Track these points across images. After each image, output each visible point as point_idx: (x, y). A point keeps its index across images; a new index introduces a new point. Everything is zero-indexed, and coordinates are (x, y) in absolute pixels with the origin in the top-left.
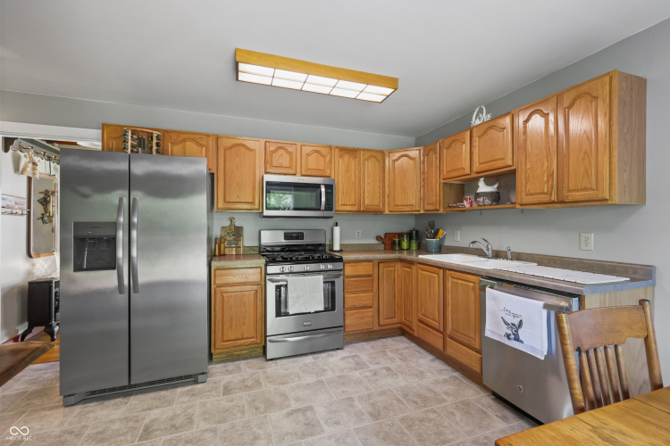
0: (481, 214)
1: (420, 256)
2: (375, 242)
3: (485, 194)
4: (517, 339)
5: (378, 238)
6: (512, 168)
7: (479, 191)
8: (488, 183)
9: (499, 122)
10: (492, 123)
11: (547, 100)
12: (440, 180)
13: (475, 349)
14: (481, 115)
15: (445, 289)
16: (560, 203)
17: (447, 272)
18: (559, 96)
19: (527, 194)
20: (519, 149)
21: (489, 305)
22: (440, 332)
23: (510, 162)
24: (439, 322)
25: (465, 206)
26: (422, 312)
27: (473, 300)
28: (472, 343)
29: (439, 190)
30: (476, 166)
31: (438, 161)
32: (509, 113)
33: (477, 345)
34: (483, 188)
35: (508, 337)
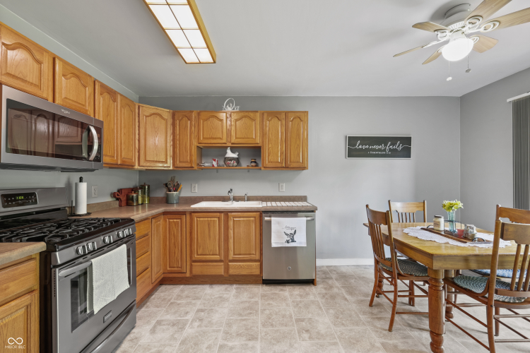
0: (217, 172)
1: (193, 206)
2: (109, 199)
3: (231, 159)
4: (293, 241)
5: (113, 195)
6: (259, 145)
7: (227, 156)
8: (233, 151)
9: (252, 115)
10: (247, 114)
11: (280, 113)
12: (195, 143)
13: (255, 261)
14: (231, 105)
15: (227, 228)
16: (287, 167)
17: (229, 214)
18: (286, 113)
19: (269, 162)
20: (263, 135)
21: (274, 227)
22: (221, 261)
23: (258, 141)
24: (219, 255)
25: (213, 166)
26: (199, 253)
27: (253, 228)
28: (253, 257)
29: (194, 151)
30: (234, 140)
31: (193, 128)
32: (257, 112)
33: (257, 257)
34: (230, 154)
35: (288, 242)
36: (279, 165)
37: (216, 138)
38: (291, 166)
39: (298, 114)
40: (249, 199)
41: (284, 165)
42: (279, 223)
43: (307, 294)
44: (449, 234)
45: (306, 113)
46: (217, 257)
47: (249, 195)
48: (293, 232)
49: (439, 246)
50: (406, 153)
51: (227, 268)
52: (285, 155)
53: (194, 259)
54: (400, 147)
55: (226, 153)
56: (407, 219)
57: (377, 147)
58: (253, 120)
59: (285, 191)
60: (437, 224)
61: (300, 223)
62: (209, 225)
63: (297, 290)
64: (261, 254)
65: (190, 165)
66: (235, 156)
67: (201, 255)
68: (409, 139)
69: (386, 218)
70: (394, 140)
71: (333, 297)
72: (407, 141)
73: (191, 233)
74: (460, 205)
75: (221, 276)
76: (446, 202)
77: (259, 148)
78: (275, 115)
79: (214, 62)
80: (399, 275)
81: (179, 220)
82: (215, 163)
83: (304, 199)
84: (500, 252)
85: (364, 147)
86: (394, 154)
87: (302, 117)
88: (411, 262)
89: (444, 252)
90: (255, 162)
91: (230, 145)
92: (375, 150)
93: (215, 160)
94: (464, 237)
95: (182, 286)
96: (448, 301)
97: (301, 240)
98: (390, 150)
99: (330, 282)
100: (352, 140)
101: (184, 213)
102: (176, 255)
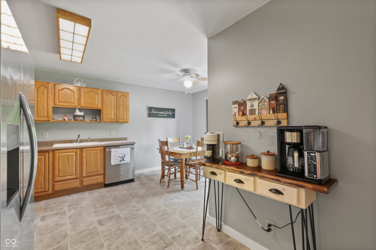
1: (54, 146)
4: (123, 160)
7: (76, 114)
8: (80, 111)
9: (95, 90)
10: (92, 90)
11: (114, 91)
12: (51, 104)
13: (100, 175)
14: (80, 82)
15: (82, 158)
16: (117, 122)
17: (83, 149)
18: (117, 92)
19: (106, 119)
20: (103, 103)
21: (113, 154)
22: (77, 178)
23: (100, 106)
24: (76, 175)
25: (65, 120)
26: (60, 176)
27: (100, 156)
28: (99, 173)
29: (51, 110)
30: (82, 104)
31: (50, 94)
32: (98, 89)
33: (102, 172)
34: (78, 113)
35: (121, 161)
36: (113, 121)
37: (69, 102)
38: (120, 121)
39: (124, 94)
40: (92, 140)
41: (115, 121)
42: (116, 152)
43: (131, 186)
44: (187, 148)
45: (128, 93)
46: (75, 176)
47: (91, 138)
48: (123, 155)
49: (184, 151)
50: (173, 116)
51: (82, 182)
52: (116, 115)
53: (56, 180)
54: (170, 113)
55: (75, 112)
56: (174, 145)
57: (161, 113)
58: (96, 93)
59: (114, 135)
60: (183, 145)
61: (126, 151)
62: (68, 157)
63: (126, 186)
64: (105, 170)
65: (47, 119)
66: (82, 114)
67: (62, 177)
68: (174, 110)
69: (166, 143)
70: (168, 110)
71: (144, 184)
72: (173, 110)
73: (53, 164)
74: (190, 137)
75: (77, 188)
76: (186, 136)
77: (100, 110)
78: (111, 92)
79: (81, 63)
80: (171, 165)
81: (43, 157)
82: (66, 118)
83: (125, 139)
84: (198, 151)
85: (156, 112)
86: (168, 116)
87: (125, 95)
88: (176, 161)
89: (185, 152)
90: (96, 118)
91: (80, 107)
92: (160, 114)
93: (66, 116)
94: (191, 148)
95: (44, 201)
96: (186, 171)
97: (127, 159)
98: (167, 114)
99: (141, 179)
100: (150, 109)
101: (48, 151)
102: (40, 180)
